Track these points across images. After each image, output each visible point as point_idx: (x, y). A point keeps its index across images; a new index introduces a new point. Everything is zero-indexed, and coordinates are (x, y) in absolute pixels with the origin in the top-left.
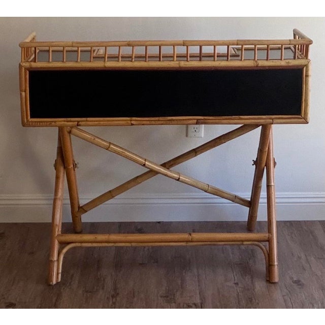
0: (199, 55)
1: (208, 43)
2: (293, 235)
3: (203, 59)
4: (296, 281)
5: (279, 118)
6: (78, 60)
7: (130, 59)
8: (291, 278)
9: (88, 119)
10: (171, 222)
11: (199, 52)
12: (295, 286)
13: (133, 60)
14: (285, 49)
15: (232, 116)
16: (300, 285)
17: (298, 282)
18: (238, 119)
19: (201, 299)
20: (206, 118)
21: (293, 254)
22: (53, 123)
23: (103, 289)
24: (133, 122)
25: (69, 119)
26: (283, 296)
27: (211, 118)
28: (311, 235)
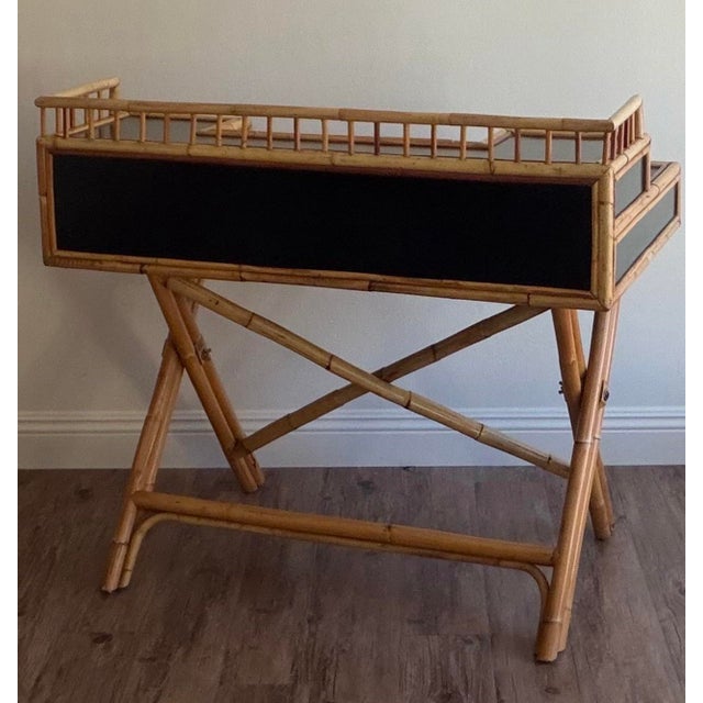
0: (373, 141)
1: (392, 118)
3: (382, 149)
5: (543, 294)
6: (141, 137)
7: (238, 142)
9: (160, 260)
11: (373, 135)
13: (245, 145)
14: (554, 137)
15: (442, 279)
18: (455, 288)
19: (491, 626)
20: (388, 278)
22: (97, 264)
23: (291, 605)
24: (243, 275)
25: (125, 258)
26: (660, 621)
27: (398, 279)
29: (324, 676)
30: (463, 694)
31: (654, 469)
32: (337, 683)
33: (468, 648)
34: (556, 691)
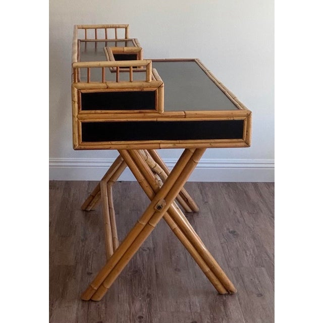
2: (230, 194)
4: (232, 231)
8: (228, 229)
10: (130, 182)
12: (231, 235)
16: (235, 235)
17: (233, 232)
19: (154, 244)
21: (229, 209)
23: (75, 234)
26: (221, 244)
28: (244, 194)
29: (88, 262)
30: (142, 271)
31: (219, 183)
32: (93, 265)
33: (144, 252)
34: (179, 270)
